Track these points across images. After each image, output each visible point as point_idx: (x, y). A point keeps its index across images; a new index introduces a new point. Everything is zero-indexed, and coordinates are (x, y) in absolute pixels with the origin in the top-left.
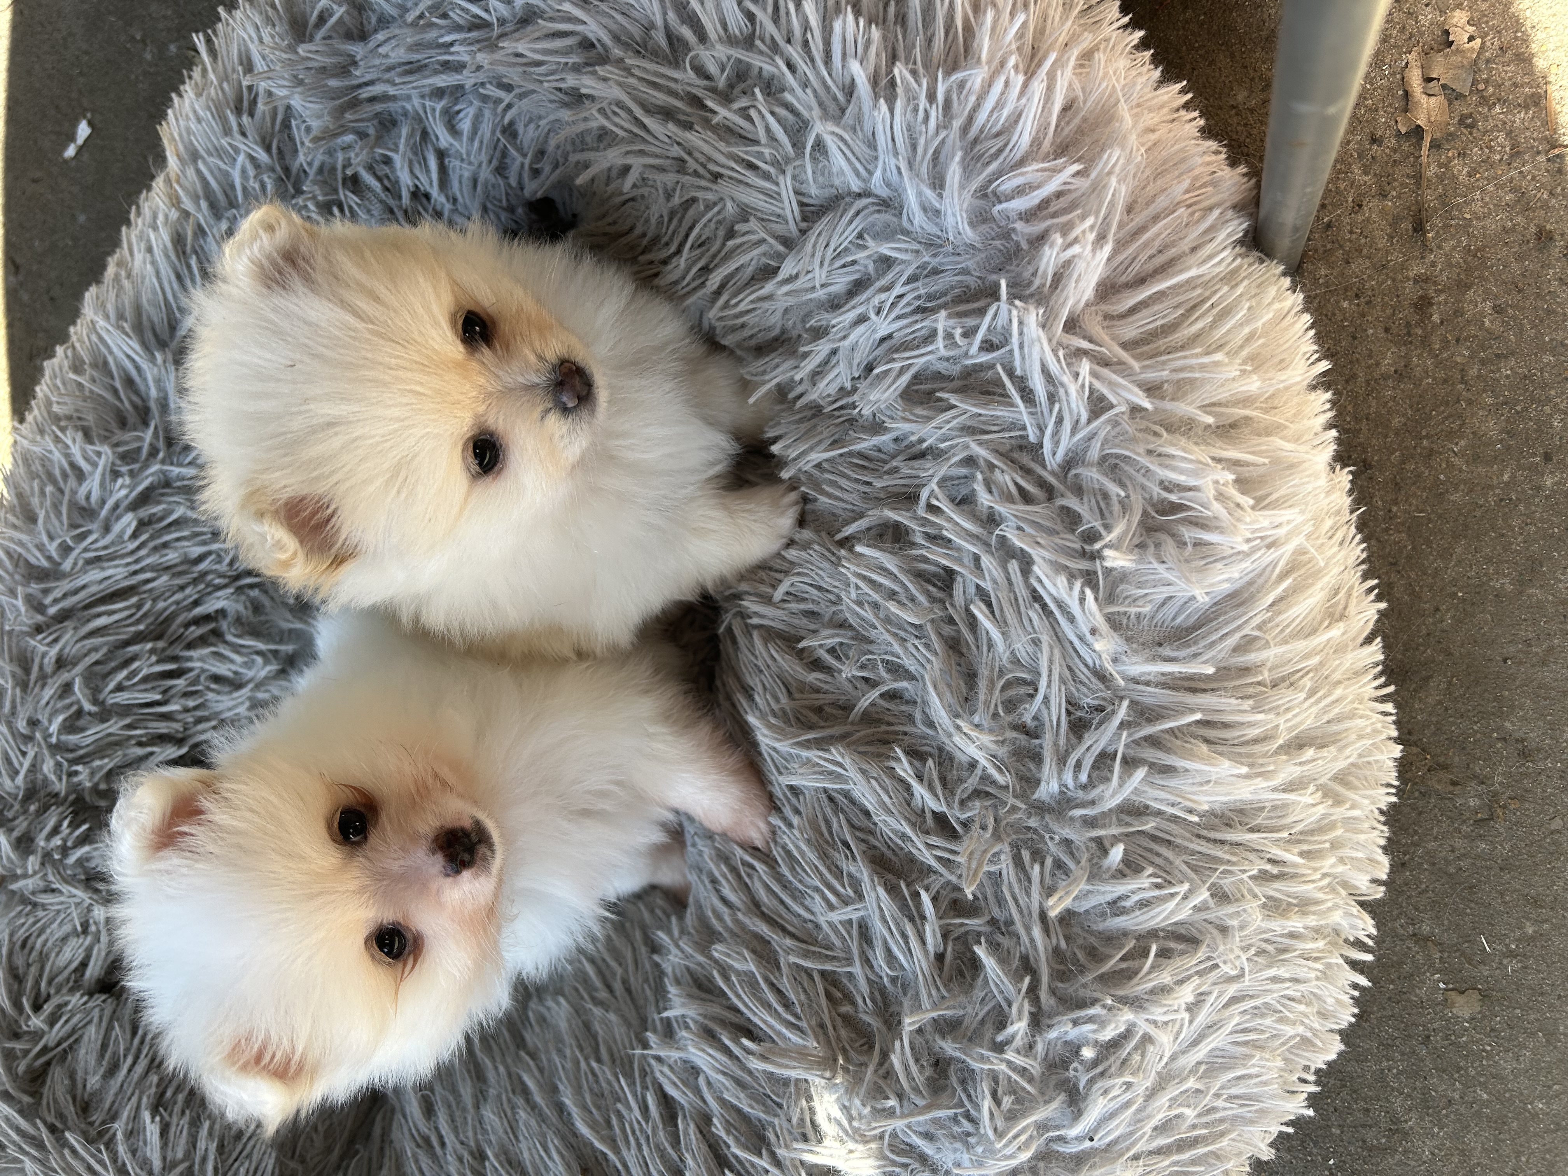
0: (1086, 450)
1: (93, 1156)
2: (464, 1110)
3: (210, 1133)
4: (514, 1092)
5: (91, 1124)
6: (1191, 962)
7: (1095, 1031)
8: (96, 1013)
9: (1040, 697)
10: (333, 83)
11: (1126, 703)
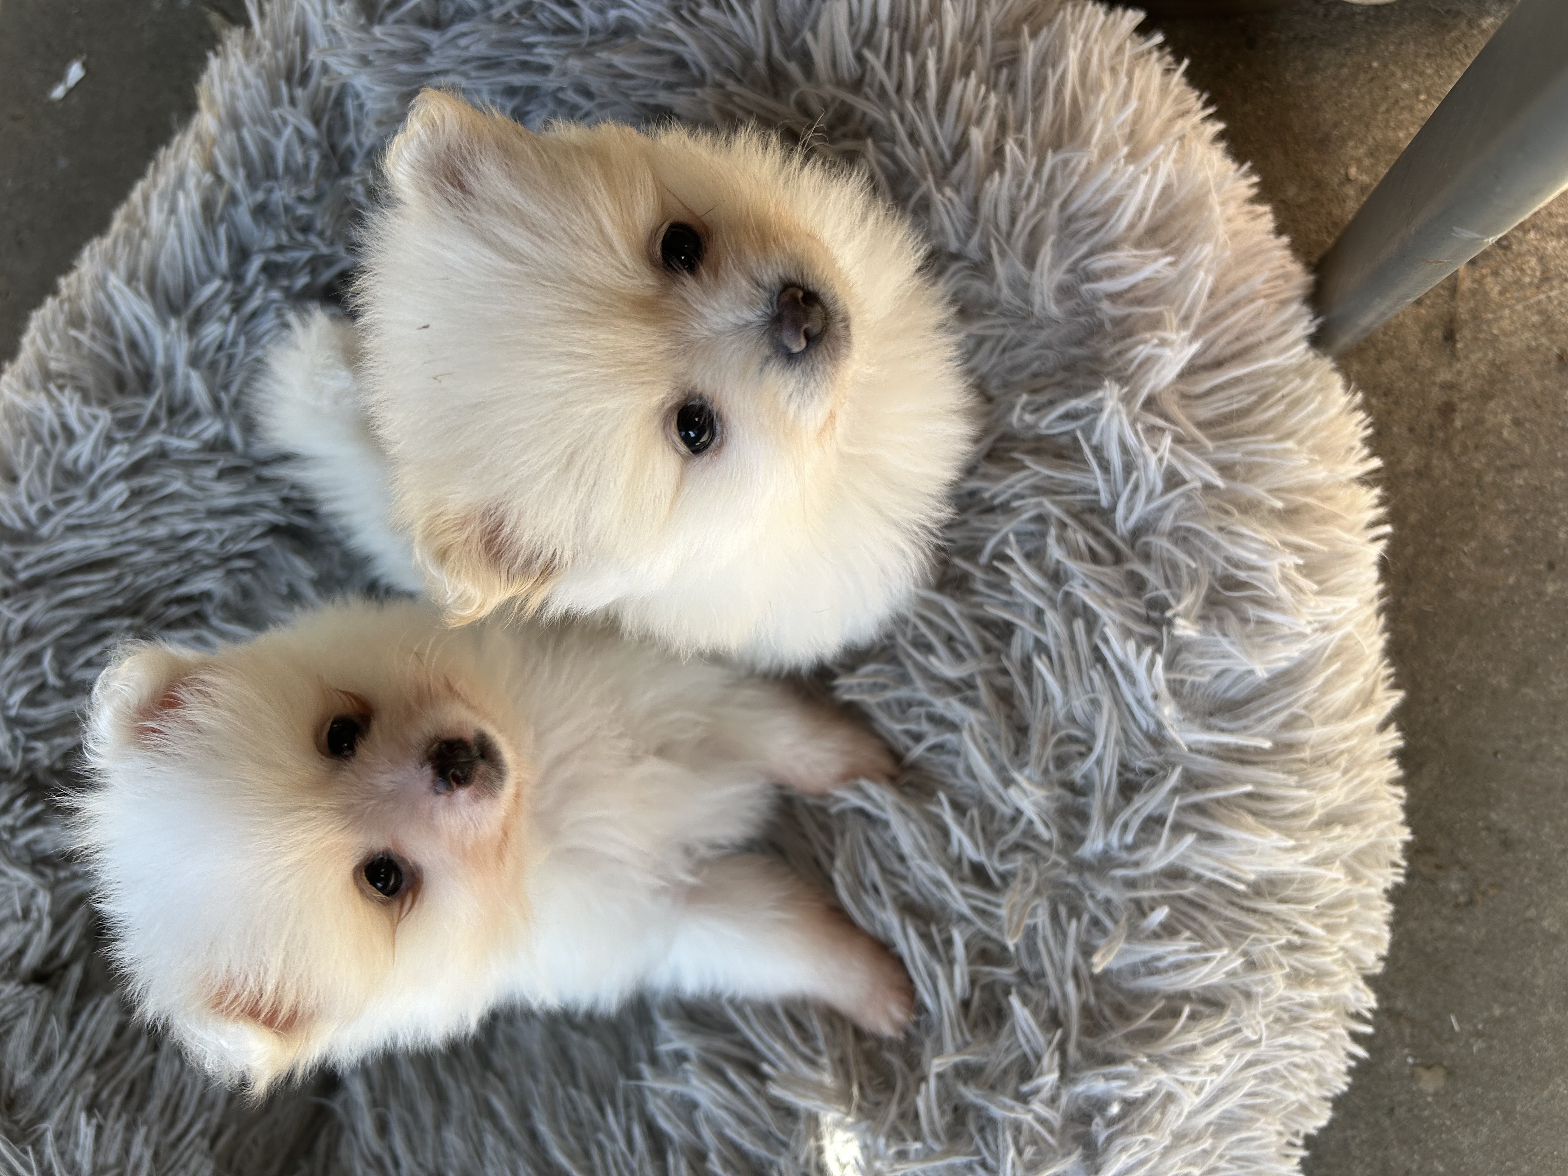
0: (1158, 519)
1: (17, 1157)
2: (423, 1130)
3: (146, 1140)
4: (480, 1114)
5: (17, 1122)
6: (1219, 1025)
7: (1122, 1088)
8: (31, 1004)
9: (1093, 757)
10: (403, 68)
11: (1179, 770)
